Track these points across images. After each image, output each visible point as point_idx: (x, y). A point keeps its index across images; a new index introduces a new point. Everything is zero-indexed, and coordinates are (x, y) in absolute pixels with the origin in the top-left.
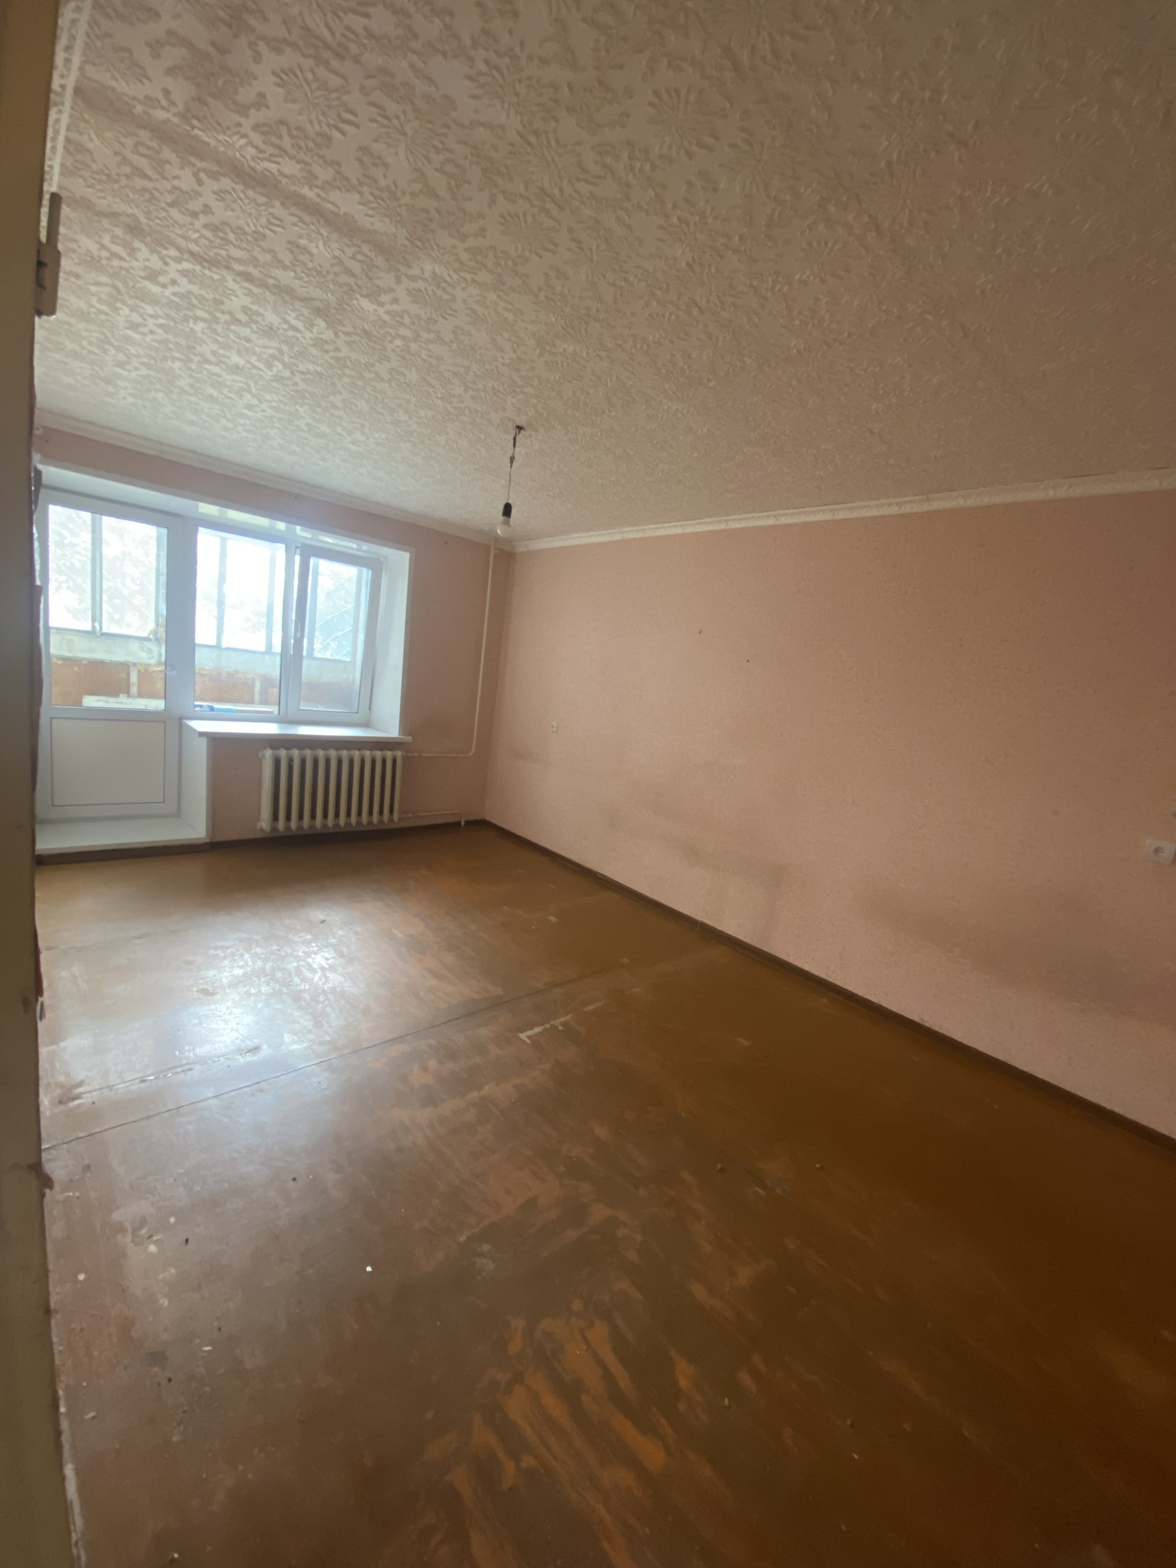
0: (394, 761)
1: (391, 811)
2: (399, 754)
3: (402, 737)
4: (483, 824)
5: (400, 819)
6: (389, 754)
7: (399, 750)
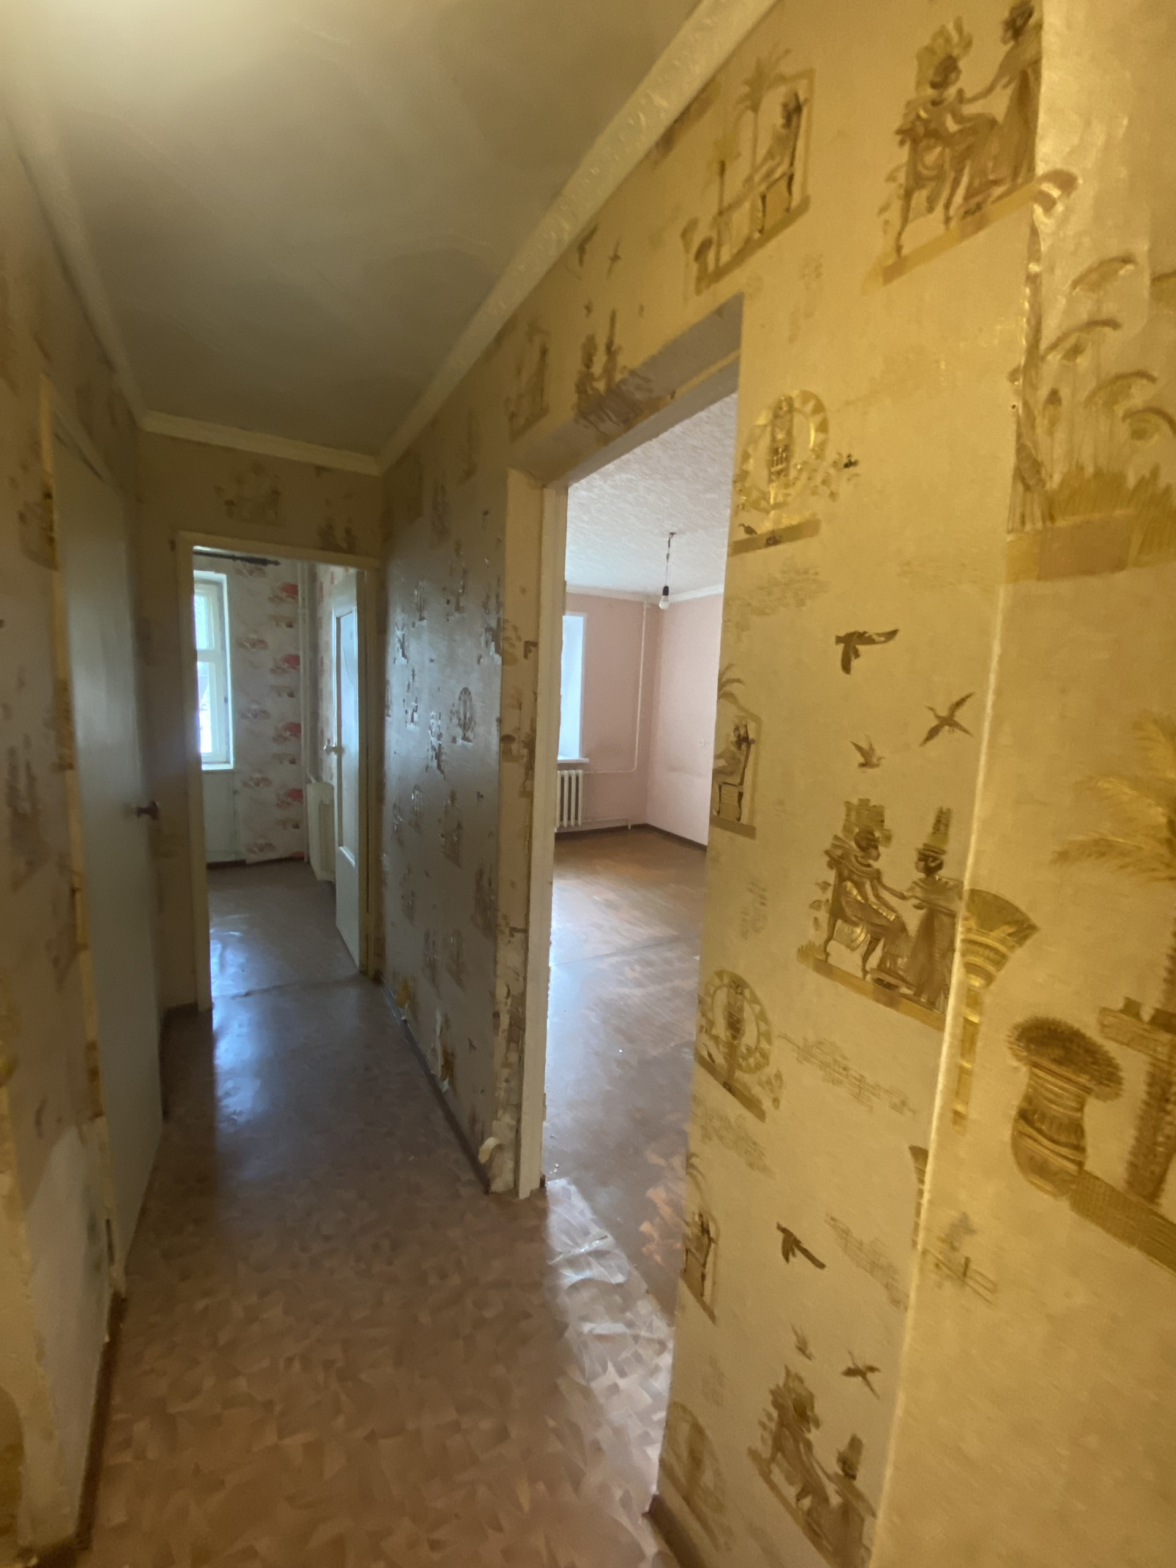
0: (577, 778)
1: (576, 818)
2: (580, 772)
3: (582, 759)
4: (645, 828)
5: (583, 823)
6: (573, 772)
7: (580, 769)
